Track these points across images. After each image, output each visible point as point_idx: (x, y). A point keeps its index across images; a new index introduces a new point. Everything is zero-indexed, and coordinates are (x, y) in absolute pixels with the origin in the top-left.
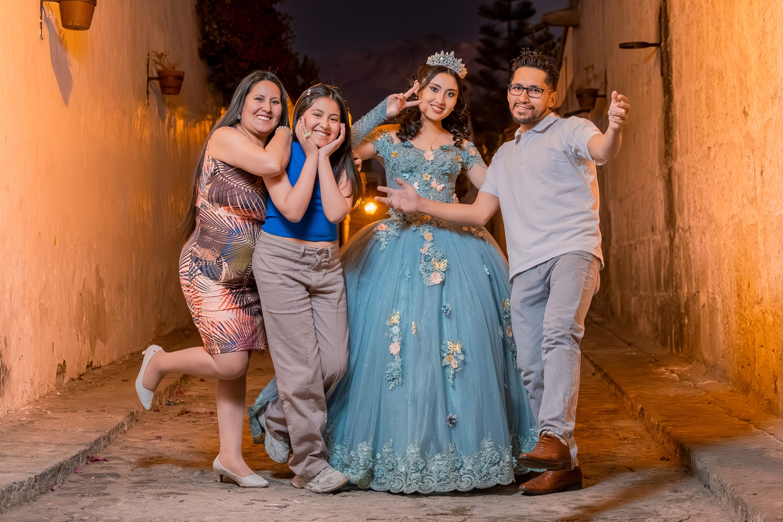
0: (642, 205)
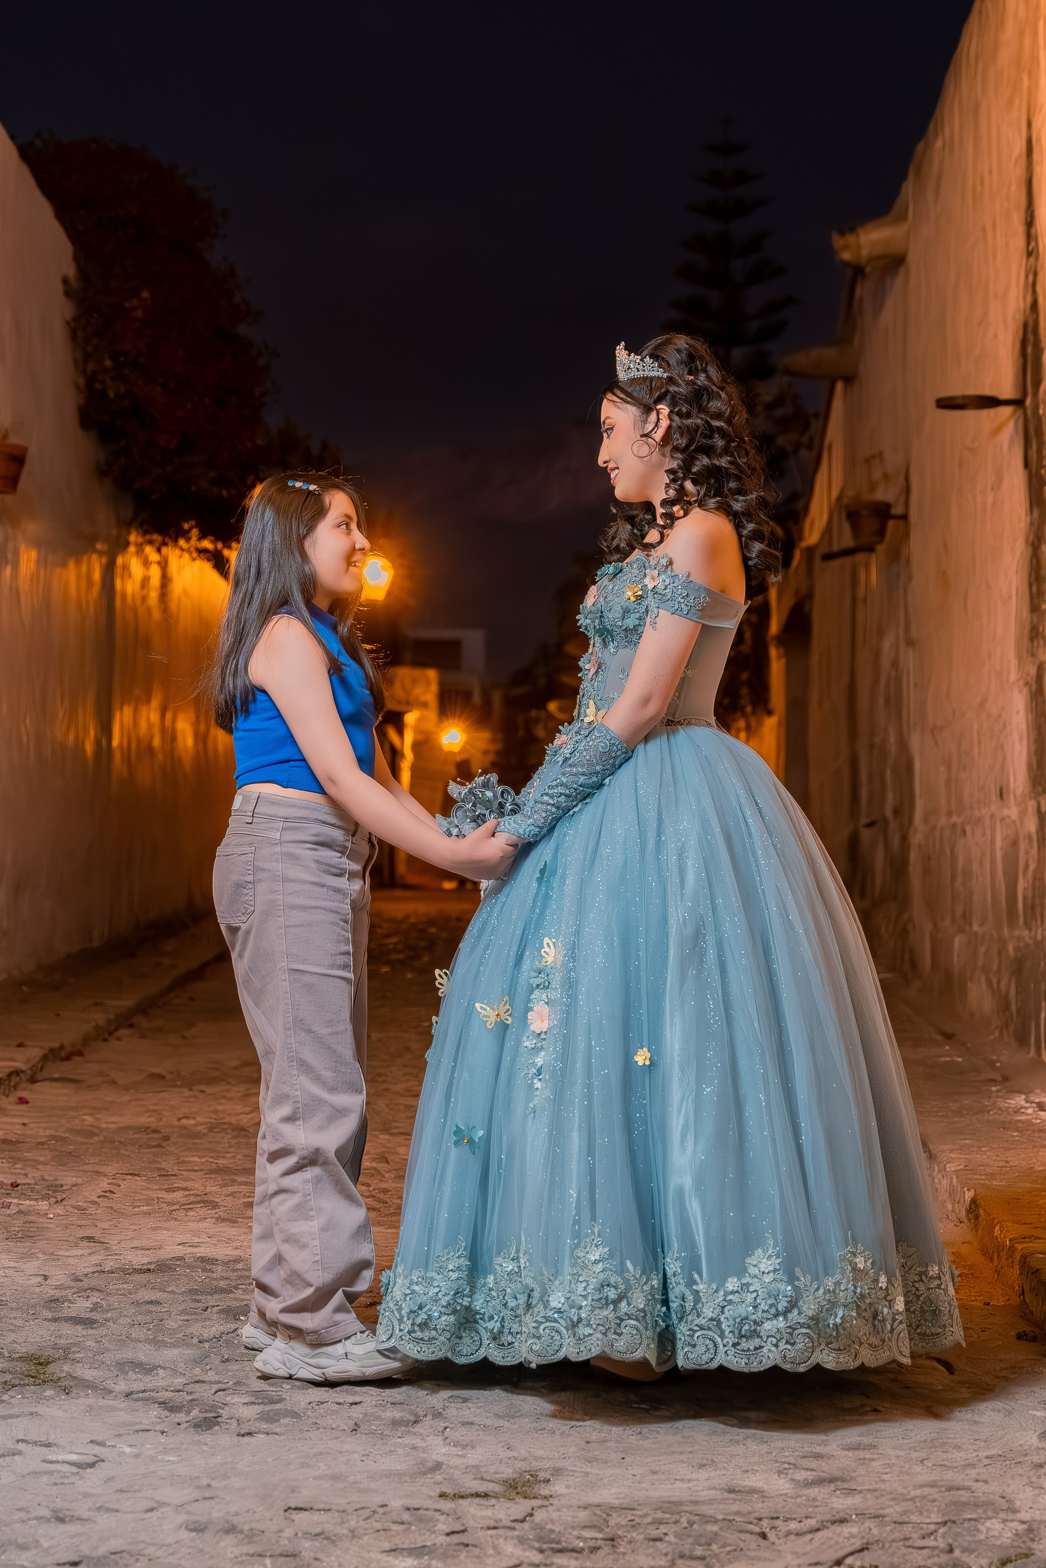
0: (979, 742)
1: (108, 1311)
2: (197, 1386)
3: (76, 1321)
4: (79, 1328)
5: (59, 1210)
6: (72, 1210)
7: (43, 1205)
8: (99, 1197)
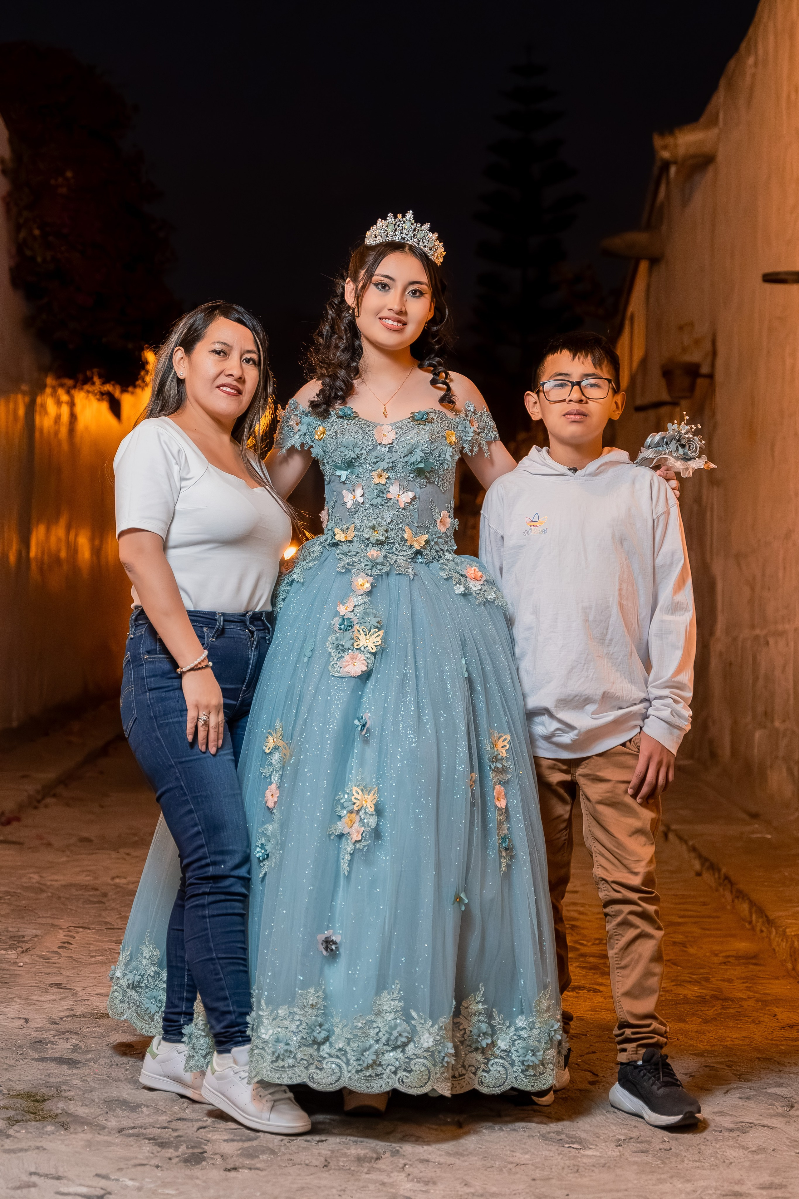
1: (88, 1052)
2: (180, 1124)
3: (61, 1061)
4: (65, 1067)
5: (27, 959)
6: (37, 959)
7: (12, 955)
8: (59, 947)
